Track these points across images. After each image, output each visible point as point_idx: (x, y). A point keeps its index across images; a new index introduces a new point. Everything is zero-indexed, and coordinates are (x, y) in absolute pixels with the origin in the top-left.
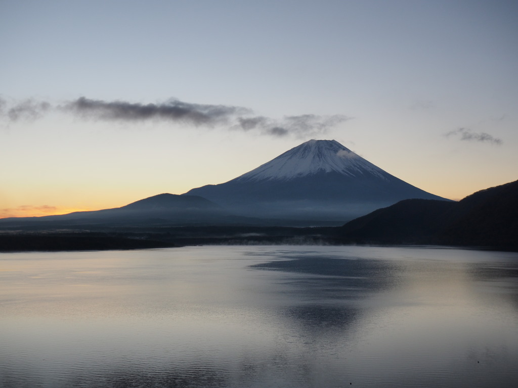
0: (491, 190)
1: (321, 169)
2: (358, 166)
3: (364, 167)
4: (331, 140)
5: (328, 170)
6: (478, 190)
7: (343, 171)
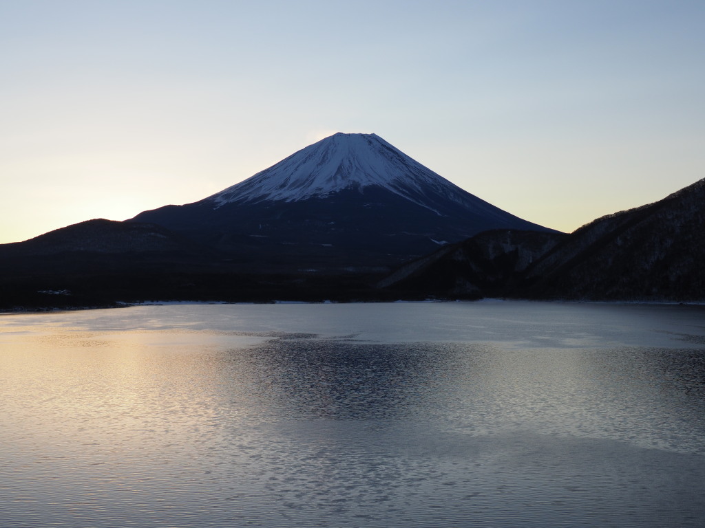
0: (621, 216)
1: (354, 182)
2: (413, 177)
3: (421, 178)
4: (369, 133)
5: (364, 183)
6: (600, 216)
7: (389, 184)
